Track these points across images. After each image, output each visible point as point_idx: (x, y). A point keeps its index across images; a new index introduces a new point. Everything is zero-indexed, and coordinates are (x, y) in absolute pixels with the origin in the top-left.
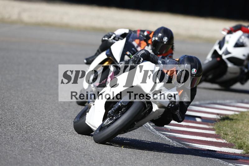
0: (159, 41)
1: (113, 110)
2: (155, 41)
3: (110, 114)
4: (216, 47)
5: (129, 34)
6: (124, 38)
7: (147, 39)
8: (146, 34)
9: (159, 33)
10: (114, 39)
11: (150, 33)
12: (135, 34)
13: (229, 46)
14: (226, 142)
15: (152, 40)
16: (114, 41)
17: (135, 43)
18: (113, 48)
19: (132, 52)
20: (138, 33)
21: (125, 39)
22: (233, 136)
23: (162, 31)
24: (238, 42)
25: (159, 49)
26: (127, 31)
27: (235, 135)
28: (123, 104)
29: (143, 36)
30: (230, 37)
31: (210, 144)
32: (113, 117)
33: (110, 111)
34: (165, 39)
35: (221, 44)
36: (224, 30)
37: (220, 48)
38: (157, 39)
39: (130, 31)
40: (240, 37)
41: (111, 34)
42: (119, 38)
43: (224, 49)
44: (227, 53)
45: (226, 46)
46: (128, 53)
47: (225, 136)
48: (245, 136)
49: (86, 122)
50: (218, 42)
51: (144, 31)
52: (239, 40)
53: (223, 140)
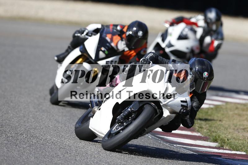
0: (133, 35)
1: (123, 116)
2: (130, 35)
3: (119, 120)
4: (159, 40)
5: (101, 30)
6: (97, 33)
7: (121, 33)
8: (119, 28)
9: (133, 28)
10: (87, 34)
11: (123, 27)
12: (108, 29)
13: (172, 38)
14: (201, 135)
15: (126, 34)
16: (87, 37)
17: (108, 38)
18: (86, 43)
19: (107, 48)
20: (111, 27)
21: (99, 35)
22: (208, 129)
23: (136, 25)
24: (182, 35)
25: (133, 43)
26: (99, 26)
27: (209, 128)
28: (133, 109)
29: (117, 30)
30: (173, 30)
31: (184, 137)
32: (122, 123)
33: (118, 117)
34: (140, 33)
35: (164, 37)
36: (166, 22)
37: (163, 40)
38: (131, 33)
39: (102, 26)
40: (184, 30)
41: (83, 29)
42: (92, 34)
43: (167, 42)
44: (170, 45)
45: (169, 39)
46: (103, 49)
47: (200, 129)
48: (220, 130)
49: (90, 127)
50: (160, 34)
51: (116, 26)
52: (182, 33)
53: (197, 133)
